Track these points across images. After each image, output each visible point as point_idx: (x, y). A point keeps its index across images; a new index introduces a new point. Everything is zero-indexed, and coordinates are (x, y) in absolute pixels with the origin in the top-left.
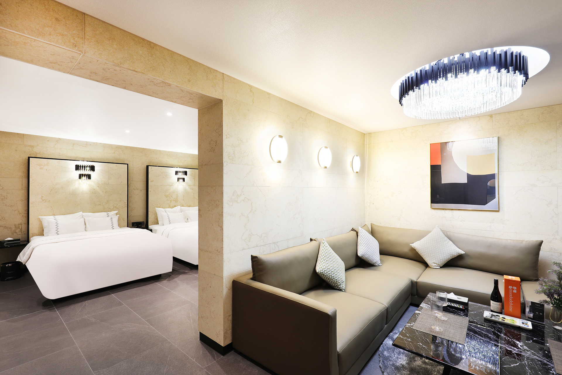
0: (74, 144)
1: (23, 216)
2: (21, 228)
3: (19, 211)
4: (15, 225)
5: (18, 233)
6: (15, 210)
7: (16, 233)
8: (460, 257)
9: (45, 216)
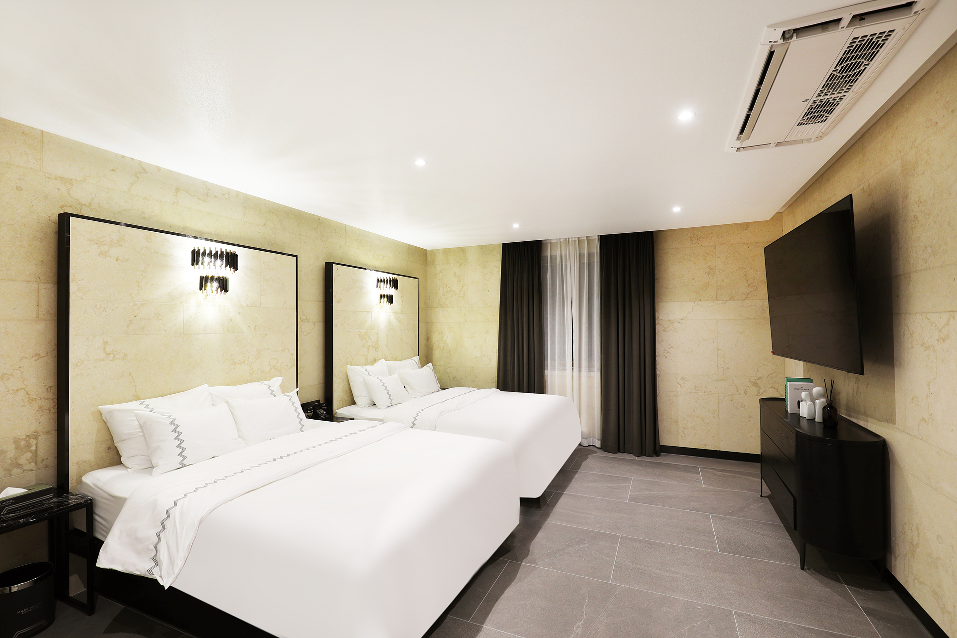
0: (177, 190)
1: (40, 408)
2: (36, 450)
3: (27, 393)
4: (16, 442)
5: (25, 468)
6: (17, 391)
7: (19, 466)
9: (112, 403)
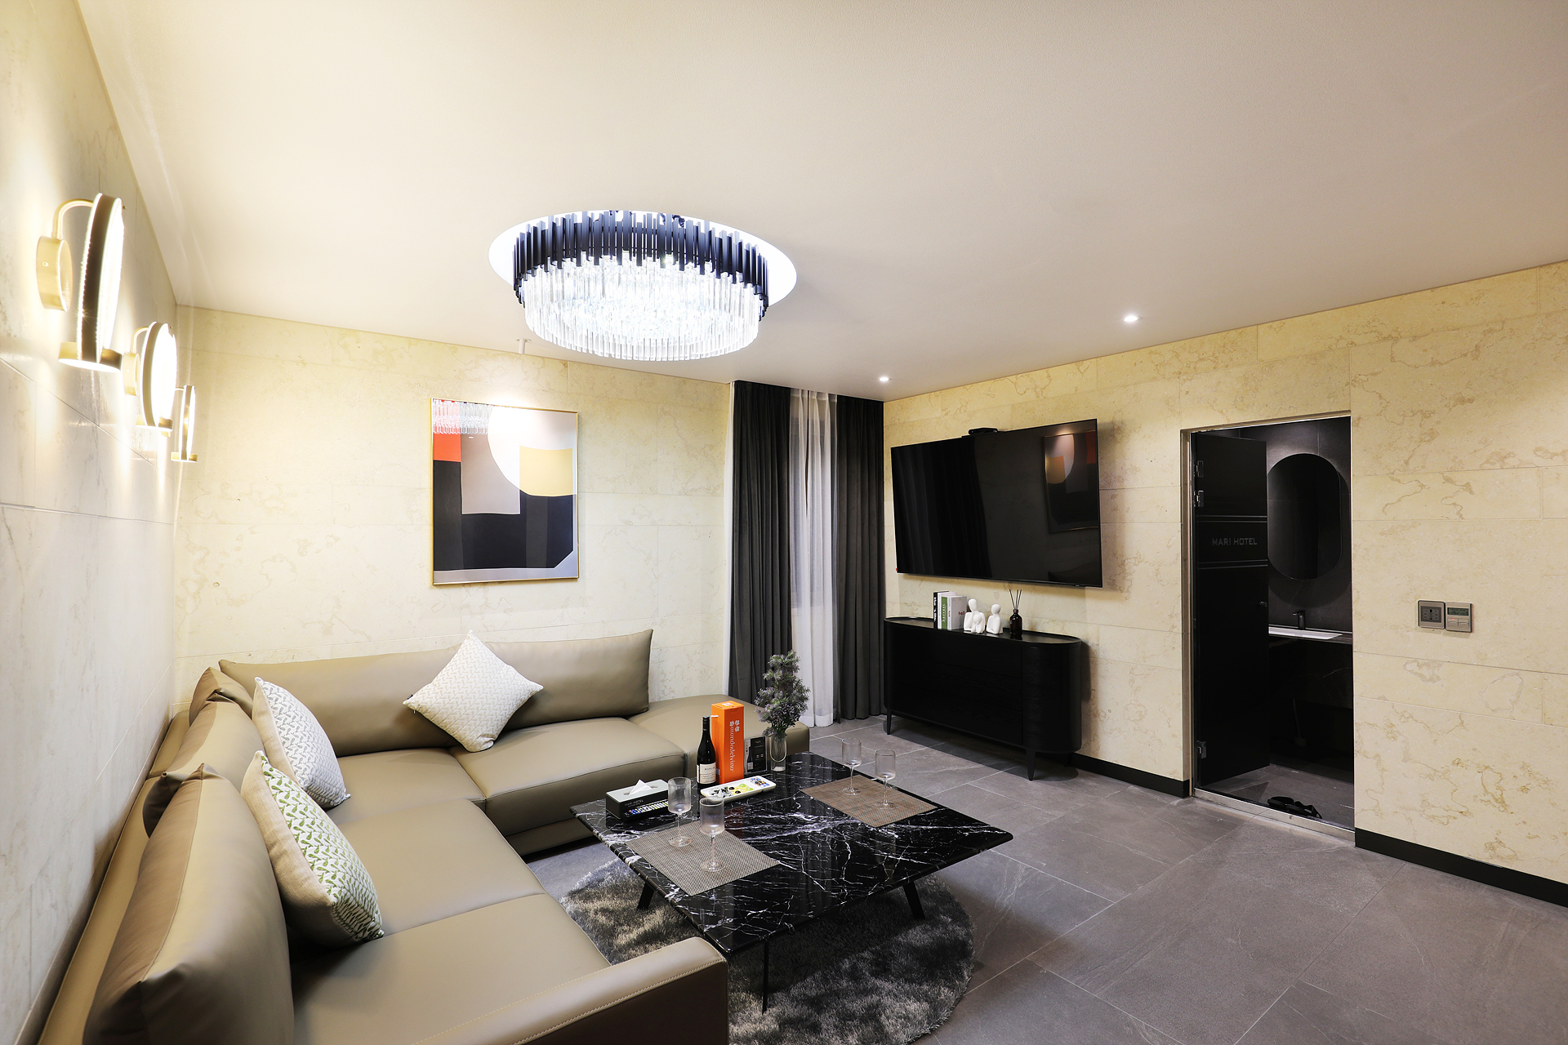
8: (531, 702)
